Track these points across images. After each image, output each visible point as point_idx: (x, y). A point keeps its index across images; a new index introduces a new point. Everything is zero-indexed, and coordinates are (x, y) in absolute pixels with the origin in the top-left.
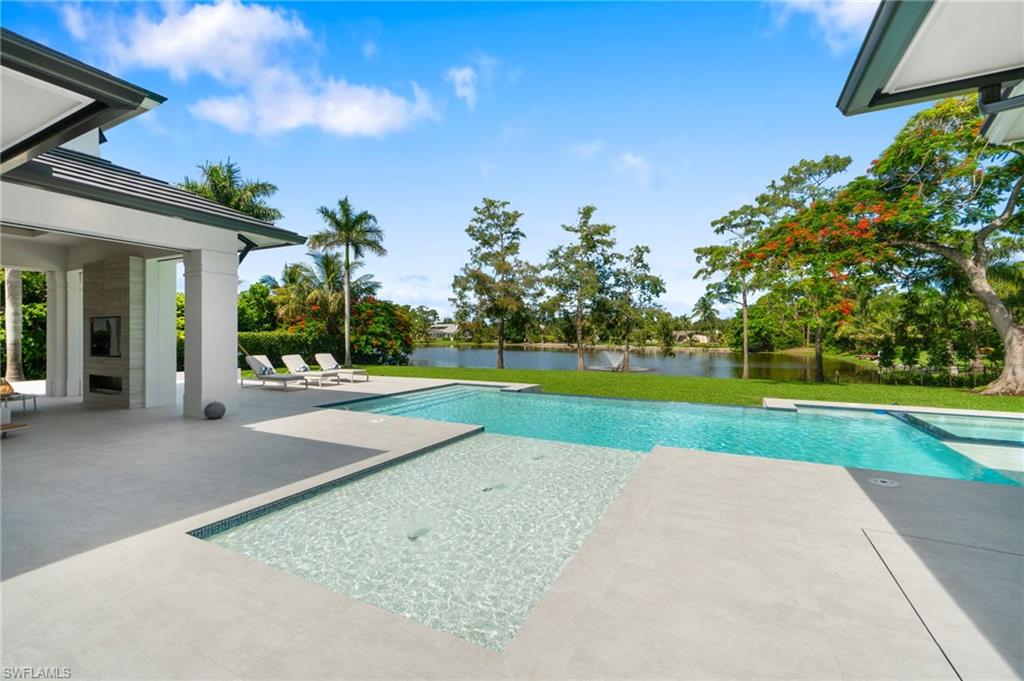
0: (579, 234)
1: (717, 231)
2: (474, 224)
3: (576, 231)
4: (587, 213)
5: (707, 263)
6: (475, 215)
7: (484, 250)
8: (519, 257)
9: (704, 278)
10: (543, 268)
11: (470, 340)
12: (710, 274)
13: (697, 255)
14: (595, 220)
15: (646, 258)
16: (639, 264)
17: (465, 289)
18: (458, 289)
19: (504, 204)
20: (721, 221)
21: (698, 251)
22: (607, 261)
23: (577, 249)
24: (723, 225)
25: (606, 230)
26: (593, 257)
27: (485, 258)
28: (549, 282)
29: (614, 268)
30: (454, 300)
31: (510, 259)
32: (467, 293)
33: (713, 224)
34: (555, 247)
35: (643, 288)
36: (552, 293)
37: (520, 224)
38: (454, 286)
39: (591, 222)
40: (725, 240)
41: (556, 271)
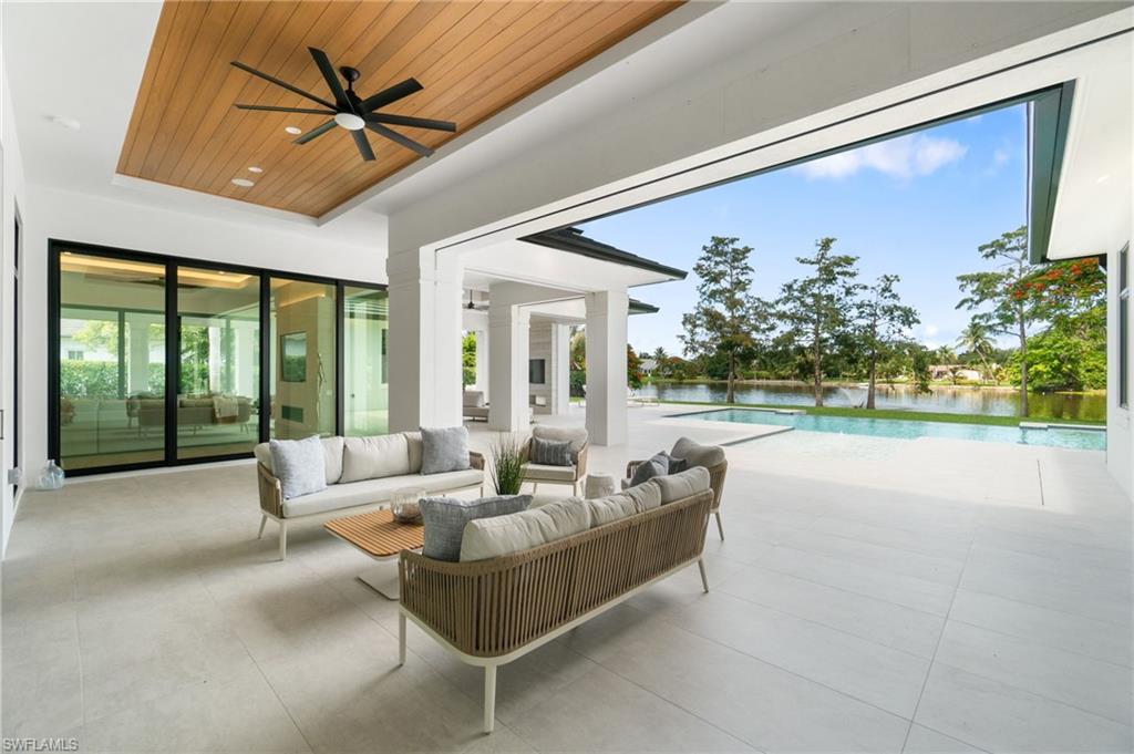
0: (817, 266)
1: (987, 256)
2: (703, 262)
3: (813, 263)
4: (826, 244)
5: (973, 292)
6: (704, 254)
7: (713, 287)
8: (750, 293)
9: (970, 308)
10: (777, 303)
11: (670, 376)
12: (977, 303)
13: (960, 283)
14: (835, 251)
15: (895, 287)
16: (887, 294)
17: (695, 326)
18: (689, 327)
19: (733, 241)
20: (992, 246)
21: (962, 278)
22: (848, 292)
23: (813, 282)
24: (995, 248)
25: (848, 261)
26: (832, 289)
27: (713, 295)
28: (782, 316)
29: (857, 300)
30: (682, 337)
31: (739, 295)
32: (698, 330)
33: (981, 249)
34: (790, 281)
35: (892, 319)
36: (785, 327)
37: (750, 260)
38: (684, 323)
39: (829, 254)
40: (997, 265)
41: (790, 305)
